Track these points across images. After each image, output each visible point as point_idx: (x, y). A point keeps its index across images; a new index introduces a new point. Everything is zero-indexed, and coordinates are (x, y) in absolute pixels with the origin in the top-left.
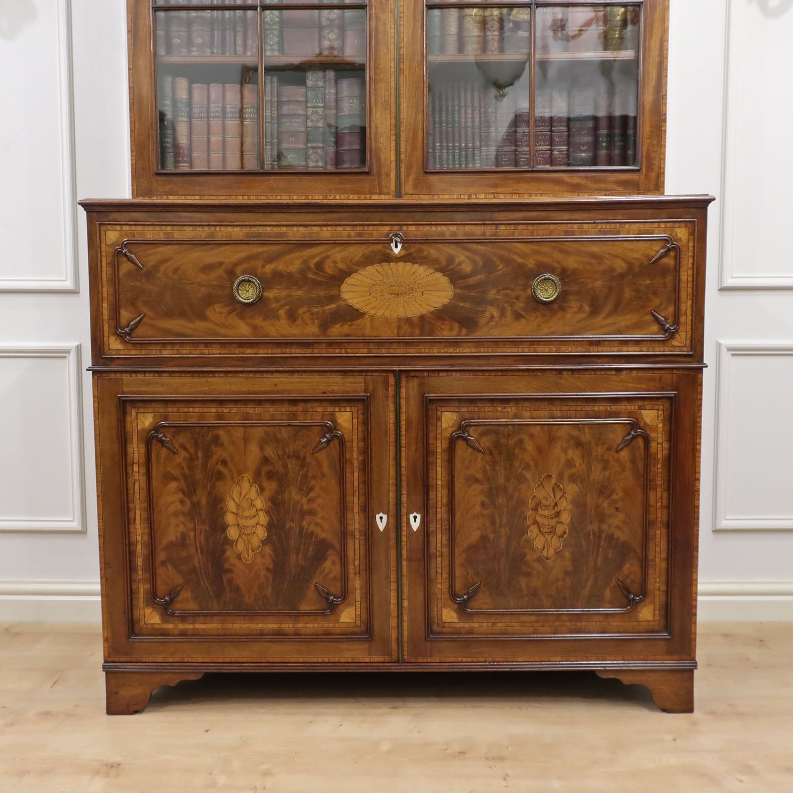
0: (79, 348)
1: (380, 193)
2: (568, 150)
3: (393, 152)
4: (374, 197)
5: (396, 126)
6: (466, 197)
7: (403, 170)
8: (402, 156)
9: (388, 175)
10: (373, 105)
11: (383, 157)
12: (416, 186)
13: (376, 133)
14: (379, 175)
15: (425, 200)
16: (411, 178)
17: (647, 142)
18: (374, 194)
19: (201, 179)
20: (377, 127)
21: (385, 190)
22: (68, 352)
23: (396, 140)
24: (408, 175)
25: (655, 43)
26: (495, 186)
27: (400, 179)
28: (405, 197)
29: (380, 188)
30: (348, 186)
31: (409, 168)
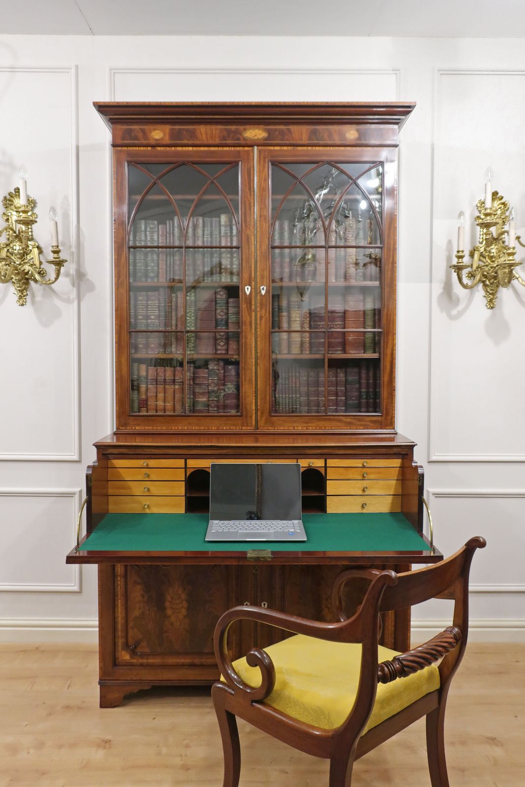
0: (81, 492)
1: (247, 426)
2: (346, 399)
3: (254, 405)
4: (244, 428)
5: (255, 392)
6: (292, 428)
7: (259, 414)
8: (259, 407)
9: (251, 417)
10: (243, 381)
11: (248, 408)
12: (266, 423)
13: (245, 395)
14: (246, 416)
15: (271, 430)
16: (264, 418)
17: (385, 401)
18: (244, 426)
19: (153, 418)
20: (245, 392)
21: (249, 425)
22: (75, 494)
23: (255, 399)
24: (261, 417)
25: (389, 351)
26: (307, 423)
27: (257, 419)
28: (260, 428)
29: (247, 423)
30: (230, 422)
31: (262, 413)
